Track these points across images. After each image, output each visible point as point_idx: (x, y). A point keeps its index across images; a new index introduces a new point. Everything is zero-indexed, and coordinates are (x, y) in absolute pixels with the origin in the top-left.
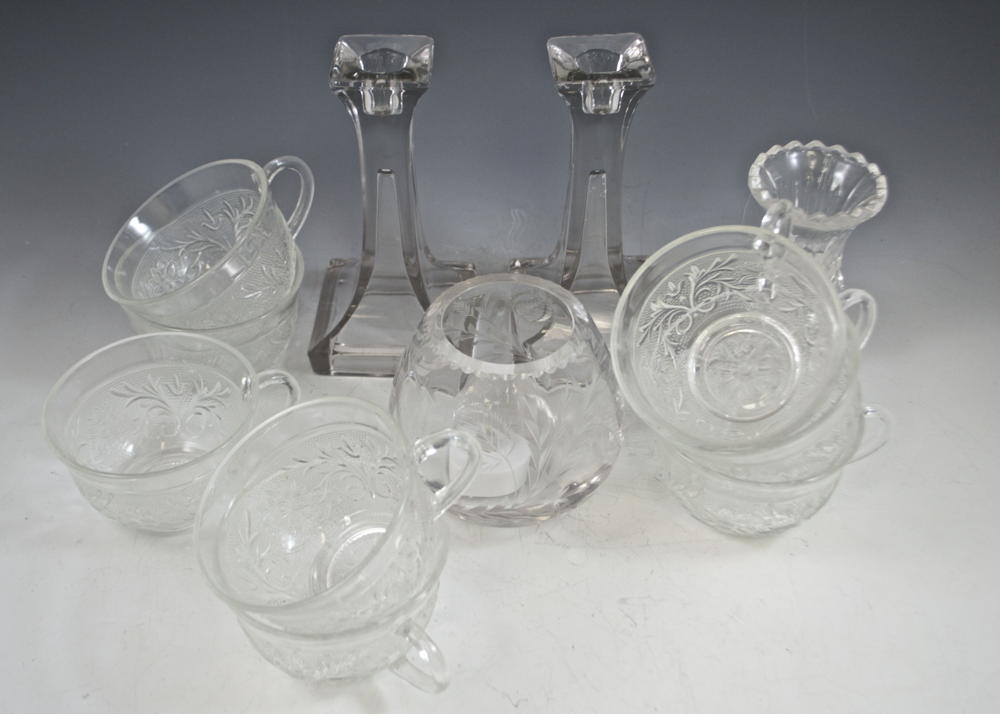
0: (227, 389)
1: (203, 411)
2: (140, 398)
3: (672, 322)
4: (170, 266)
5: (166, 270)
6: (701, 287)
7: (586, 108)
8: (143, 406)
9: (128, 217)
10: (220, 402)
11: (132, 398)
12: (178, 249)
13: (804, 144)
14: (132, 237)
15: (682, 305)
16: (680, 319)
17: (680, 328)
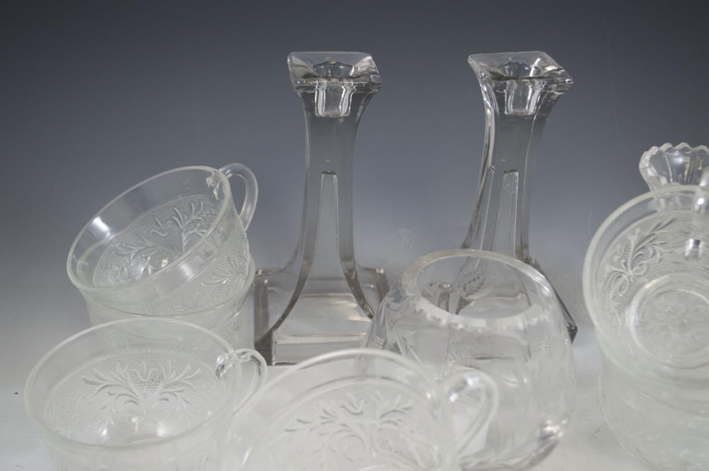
0: (199, 371)
1: (170, 397)
2: (107, 386)
3: (614, 284)
4: (123, 268)
5: (119, 272)
6: (638, 251)
7: (508, 111)
8: (111, 394)
9: (92, 216)
10: (187, 385)
11: (100, 387)
12: (131, 254)
13: (674, 146)
14: (95, 236)
15: (622, 268)
16: (620, 282)
17: (620, 290)
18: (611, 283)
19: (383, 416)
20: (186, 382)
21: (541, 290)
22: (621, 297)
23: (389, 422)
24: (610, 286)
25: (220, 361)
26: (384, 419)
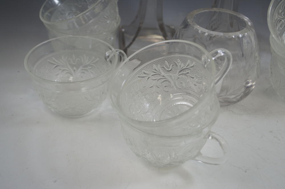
3: (279, 24)
15: (282, 16)
16: (281, 23)
17: (281, 26)
18: (277, 22)
19: (180, 72)
20: (92, 64)
21: (248, 24)
22: (281, 30)
23: (182, 74)
24: (277, 25)
25: (107, 54)
26: (181, 73)
